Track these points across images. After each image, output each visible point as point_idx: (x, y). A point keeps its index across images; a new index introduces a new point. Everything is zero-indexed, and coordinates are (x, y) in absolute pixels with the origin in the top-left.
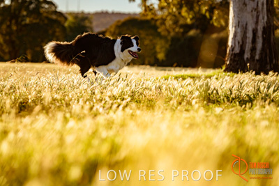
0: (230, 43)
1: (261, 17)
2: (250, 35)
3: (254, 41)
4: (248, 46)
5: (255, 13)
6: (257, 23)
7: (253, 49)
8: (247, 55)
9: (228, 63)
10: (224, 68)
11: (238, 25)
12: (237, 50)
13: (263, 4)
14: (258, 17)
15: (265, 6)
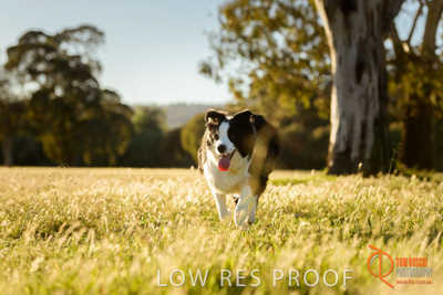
0: (333, 139)
1: (371, 106)
2: (358, 128)
3: (363, 135)
4: (356, 143)
5: (363, 101)
6: (366, 113)
7: (362, 147)
8: (354, 154)
9: (331, 164)
10: (326, 170)
11: (343, 116)
12: (342, 148)
13: (373, 90)
14: (367, 106)
15: (377, 93)
